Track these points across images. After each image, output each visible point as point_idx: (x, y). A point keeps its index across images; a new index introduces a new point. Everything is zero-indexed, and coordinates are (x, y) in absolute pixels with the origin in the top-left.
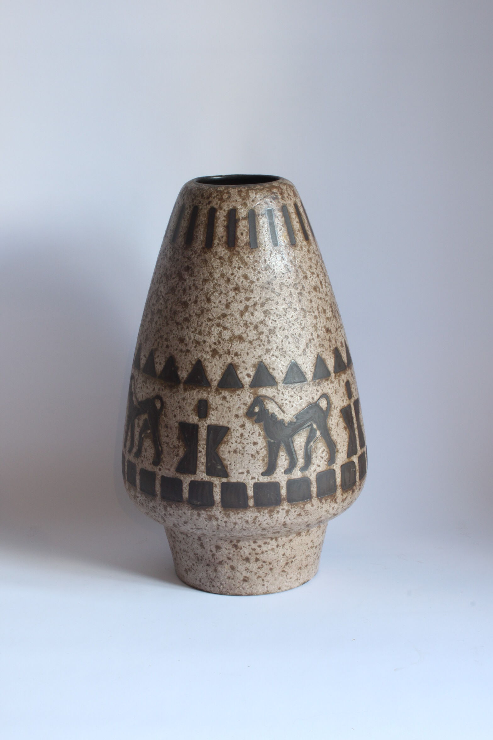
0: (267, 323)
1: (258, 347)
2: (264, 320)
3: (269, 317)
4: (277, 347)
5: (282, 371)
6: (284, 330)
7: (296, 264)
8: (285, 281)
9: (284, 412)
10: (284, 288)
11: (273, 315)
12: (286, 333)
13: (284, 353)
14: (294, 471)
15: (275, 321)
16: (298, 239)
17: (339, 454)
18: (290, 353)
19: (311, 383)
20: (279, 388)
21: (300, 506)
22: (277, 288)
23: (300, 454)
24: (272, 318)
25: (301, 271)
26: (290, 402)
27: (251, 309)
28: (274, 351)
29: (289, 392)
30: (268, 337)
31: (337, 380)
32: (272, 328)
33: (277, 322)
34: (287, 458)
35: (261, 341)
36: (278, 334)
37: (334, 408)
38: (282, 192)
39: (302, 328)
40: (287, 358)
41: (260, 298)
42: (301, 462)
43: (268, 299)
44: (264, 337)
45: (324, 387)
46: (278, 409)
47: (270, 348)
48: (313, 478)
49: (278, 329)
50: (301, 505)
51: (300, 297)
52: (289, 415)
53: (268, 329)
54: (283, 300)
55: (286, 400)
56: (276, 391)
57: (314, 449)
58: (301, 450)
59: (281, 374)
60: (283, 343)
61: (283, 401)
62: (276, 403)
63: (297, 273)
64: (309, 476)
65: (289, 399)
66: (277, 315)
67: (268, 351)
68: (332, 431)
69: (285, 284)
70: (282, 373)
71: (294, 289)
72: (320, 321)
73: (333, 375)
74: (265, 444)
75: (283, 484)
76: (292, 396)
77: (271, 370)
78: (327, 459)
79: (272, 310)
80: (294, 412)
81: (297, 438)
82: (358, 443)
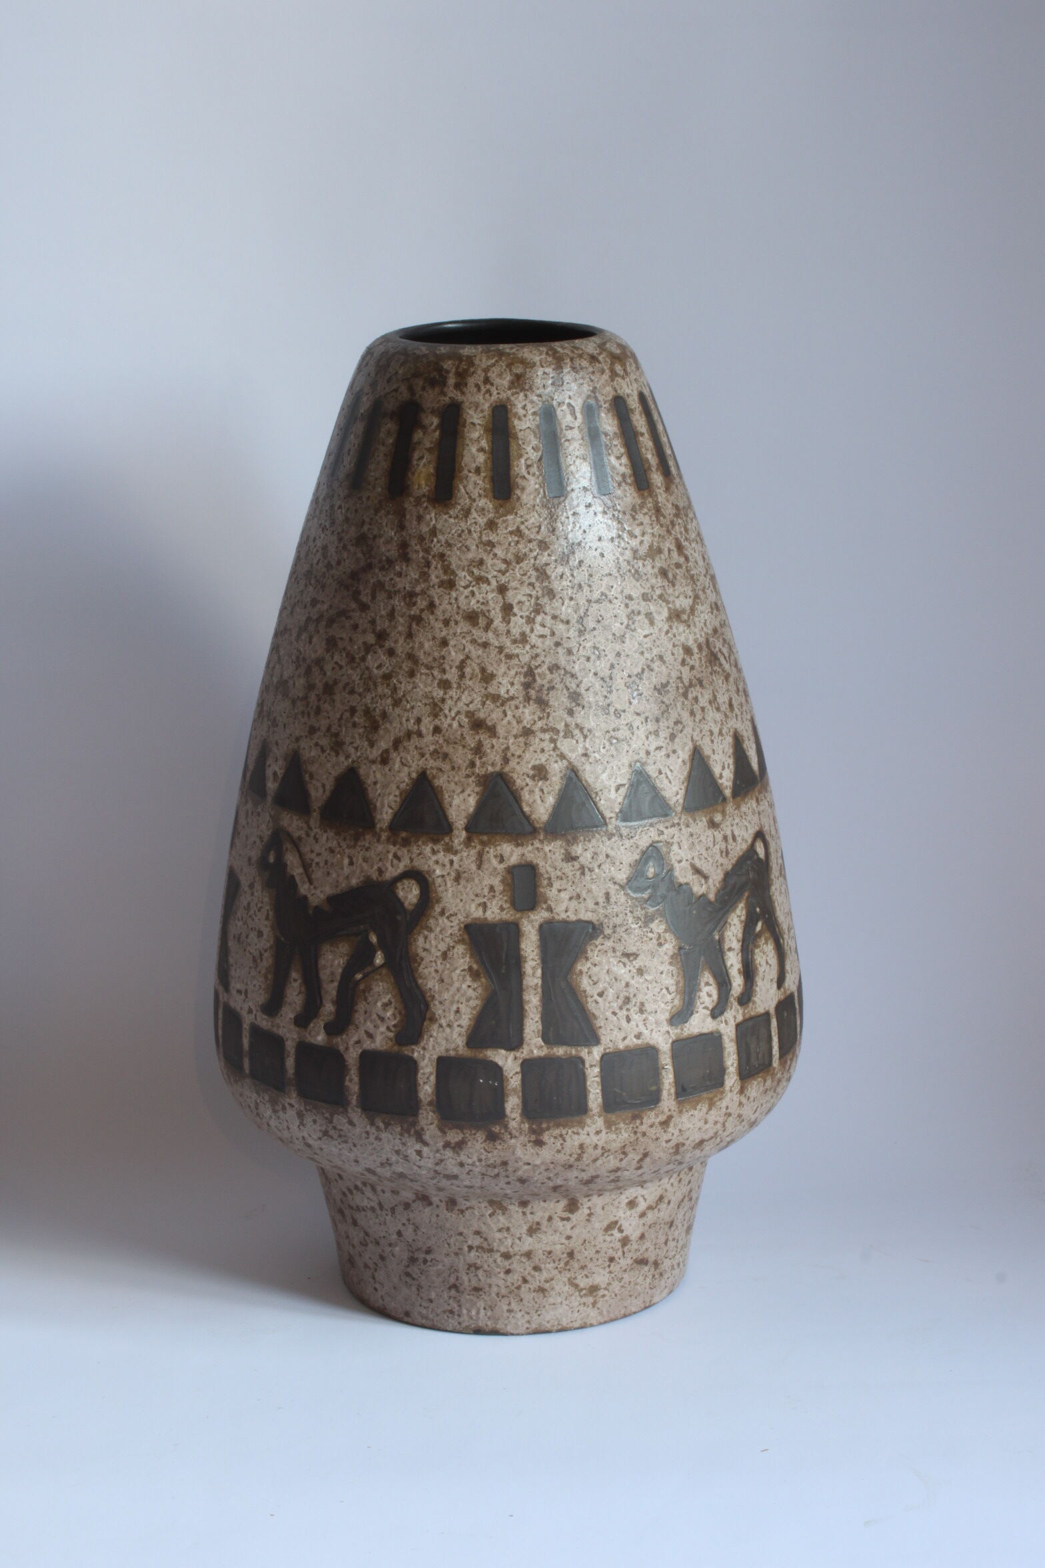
0: (325, 667)
1: (300, 716)
2: (323, 659)
3: (333, 653)
4: (329, 729)
5: (324, 786)
6: (352, 692)
7: (429, 547)
8: (388, 579)
9: (311, 881)
10: (381, 596)
11: (341, 652)
12: (354, 700)
13: (338, 746)
14: (312, 1025)
15: (341, 667)
16: (463, 490)
17: (435, 1026)
18: (352, 750)
19: (384, 836)
20: (312, 823)
21: (323, 1114)
22: (367, 591)
23: (331, 990)
24: (337, 658)
25: (439, 566)
26: (326, 862)
27: (311, 628)
28: (322, 734)
29: (328, 839)
30: (319, 700)
31: (473, 852)
32: (331, 683)
33: (344, 670)
34: (303, 989)
35: (308, 703)
36: (337, 697)
37: (442, 913)
38: (466, 371)
39: (396, 701)
40: (342, 758)
41: (331, 607)
42: (329, 1008)
43: (344, 613)
44: (313, 697)
45: (420, 854)
46: (301, 870)
47: (316, 725)
48: (352, 1056)
49: (341, 685)
50: (324, 1111)
51: (414, 626)
52: (318, 892)
53: (324, 681)
54: (370, 622)
55: (318, 854)
56: (305, 826)
57: (364, 991)
58: (332, 981)
59: (321, 790)
60: (343, 722)
61: (313, 856)
62: (301, 855)
63: (426, 569)
64: (342, 1048)
65: (326, 855)
66: (348, 654)
67: (312, 730)
68: (422, 966)
69: (387, 588)
70: (324, 791)
71: (402, 604)
72: (455, 697)
73: (460, 835)
74: (272, 942)
75: (290, 1046)
76: (332, 851)
77: (307, 777)
78: (394, 1026)
79: (341, 639)
80: (329, 890)
81: (327, 951)
82: (533, 1024)
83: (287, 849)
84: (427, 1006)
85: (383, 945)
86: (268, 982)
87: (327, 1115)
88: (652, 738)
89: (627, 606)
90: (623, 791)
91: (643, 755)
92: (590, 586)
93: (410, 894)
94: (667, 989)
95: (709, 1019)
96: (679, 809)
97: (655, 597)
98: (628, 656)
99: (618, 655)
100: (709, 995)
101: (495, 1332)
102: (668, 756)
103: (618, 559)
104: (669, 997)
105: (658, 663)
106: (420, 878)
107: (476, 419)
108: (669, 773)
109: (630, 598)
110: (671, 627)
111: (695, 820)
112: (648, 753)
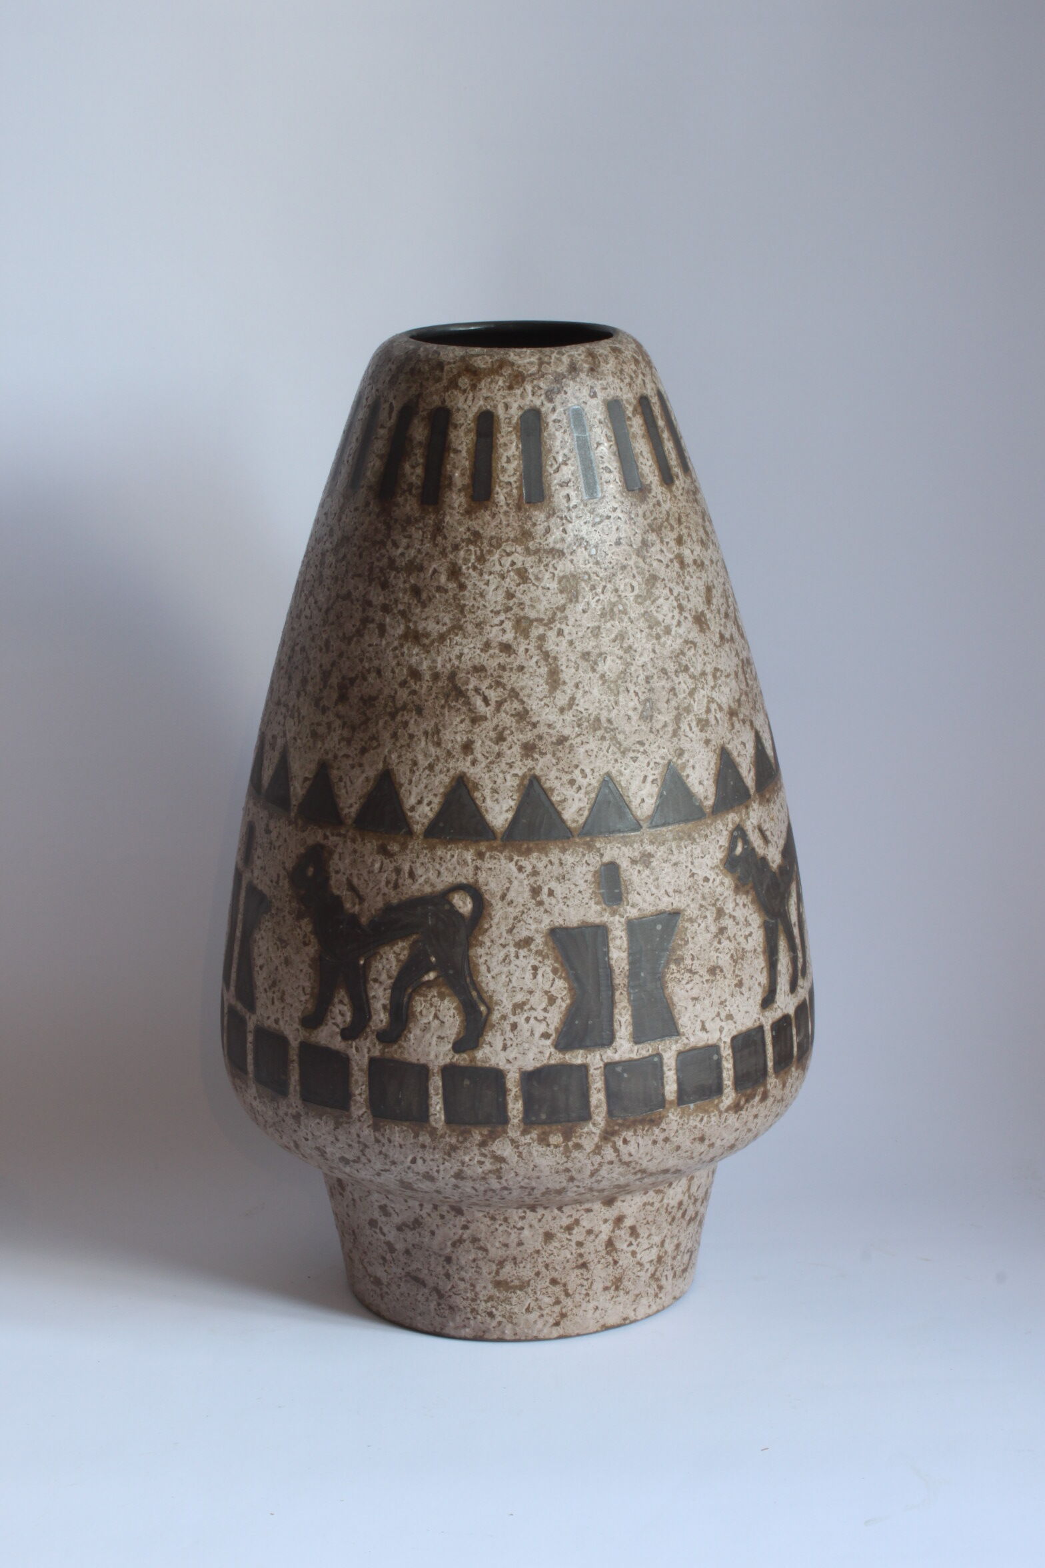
88: (343, 744)
89: (364, 611)
91: (330, 756)
94: (304, 989)
95: (339, 1038)
96: (349, 822)
97: (395, 611)
98: (348, 658)
100: (342, 1015)
102: (353, 767)
103: (373, 563)
104: (303, 998)
105: (374, 675)
108: (348, 783)
109: (369, 604)
112: (336, 757)
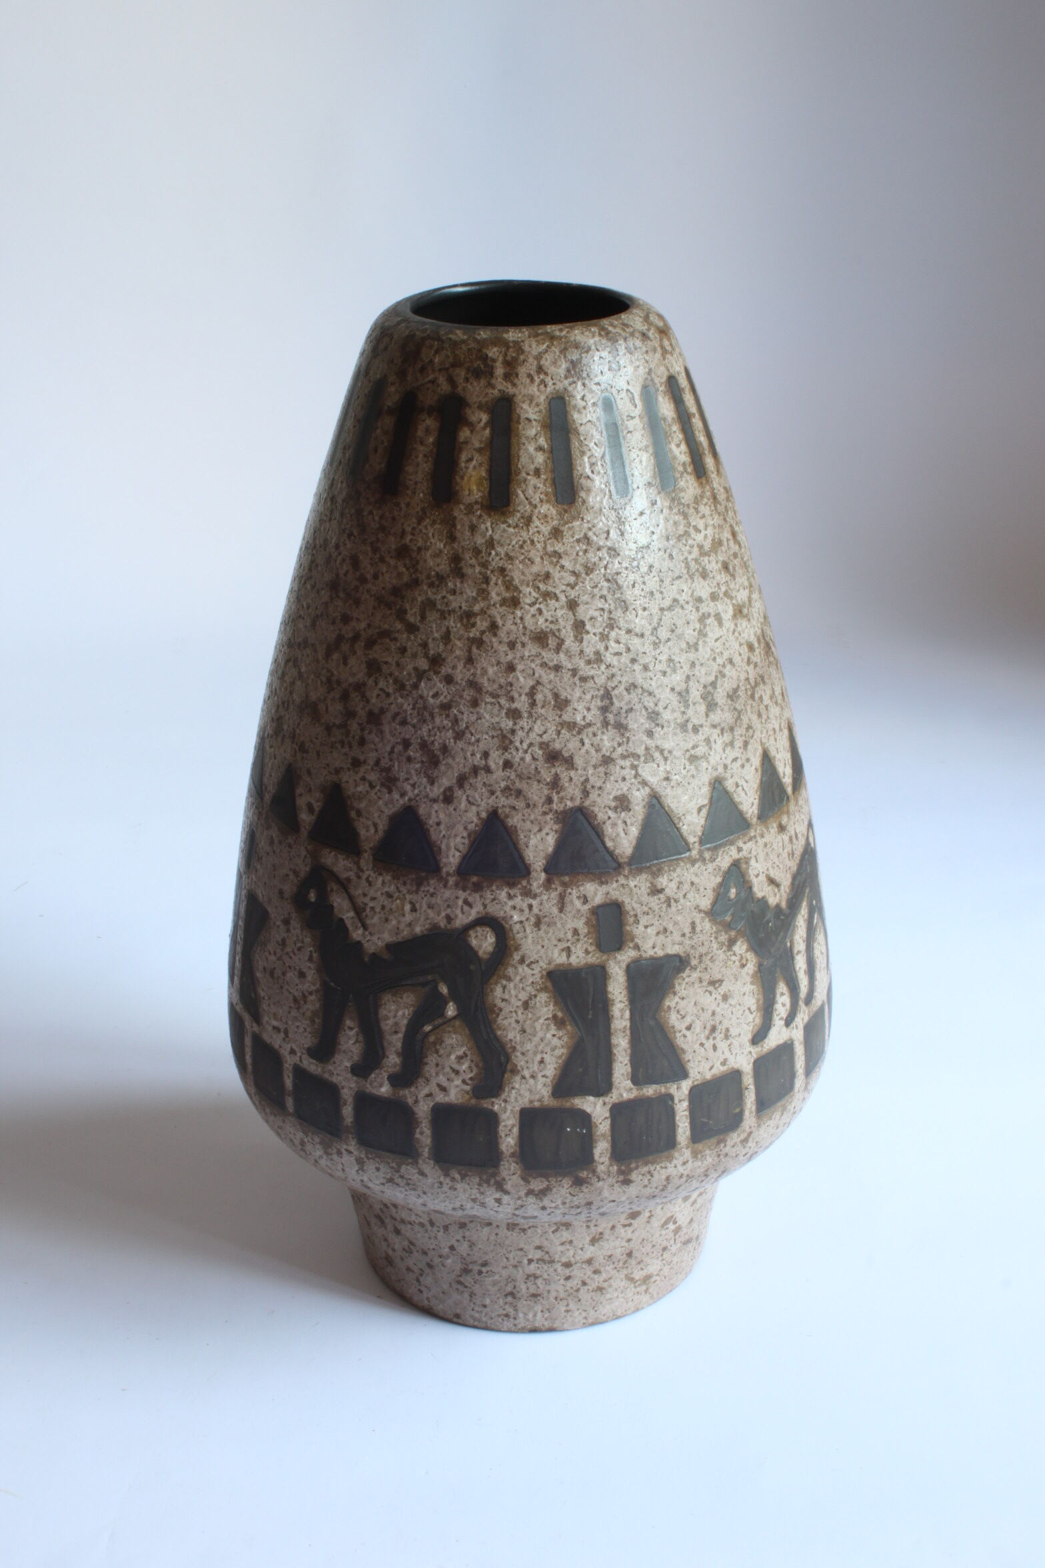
0: (368, 694)
1: (339, 746)
2: (364, 684)
3: (376, 678)
4: (377, 763)
5: (375, 825)
6: (404, 723)
7: (487, 561)
8: (439, 597)
9: (365, 927)
10: (432, 616)
11: (386, 678)
12: (408, 732)
13: (390, 782)
14: (373, 1076)
15: (388, 695)
16: (522, 496)
17: (518, 1078)
18: (408, 788)
19: (452, 881)
20: (363, 863)
21: (389, 1164)
22: (414, 610)
23: (395, 1041)
24: (382, 684)
25: (500, 582)
26: (383, 907)
27: (345, 647)
28: (369, 768)
29: (383, 883)
30: (362, 730)
31: (554, 895)
32: (376, 711)
33: (392, 699)
34: (361, 1038)
35: (348, 733)
36: (386, 728)
37: (522, 961)
38: (515, 359)
39: (457, 734)
40: (396, 796)
41: (369, 626)
42: (393, 1060)
43: (385, 634)
44: (354, 726)
45: (494, 900)
46: (352, 914)
47: (362, 758)
48: (423, 1110)
49: (389, 715)
50: (390, 1161)
51: (474, 650)
52: (375, 938)
53: (367, 709)
54: (420, 645)
55: (373, 899)
56: (355, 868)
57: (434, 1044)
58: (396, 1032)
59: (372, 831)
60: (395, 756)
61: (366, 900)
62: (351, 898)
63: (484, 586)
64: (410, 1101)
65: (383, 900)
66: (396, 681)
67: (356, 763)
68: (500, 1017)
69: (439, 607)
70: (376, 831)
71: (459, 625)
72: (527, 728)
73: (539, 877)
74: (318, 985)
75: (347, 1094)
76: (389, 895)
77: (353, 814)
78: (471, 1079)
79: (386, 663)
80: (387, 937)
81: (389, 1001)
82: (622, 1068)
83: (332, 890)
84: (508, 1059)
85: (454, 996)
86: (316, 1026)
87: (394, 1165)
90: (704, 812)
92: (661, 593)
93: (484, 942)
99: (693, 665)
101: (551, 1330)
106: (498, 926)
107: (531, 413)
110: (736, 625)
111: (767, 828)
